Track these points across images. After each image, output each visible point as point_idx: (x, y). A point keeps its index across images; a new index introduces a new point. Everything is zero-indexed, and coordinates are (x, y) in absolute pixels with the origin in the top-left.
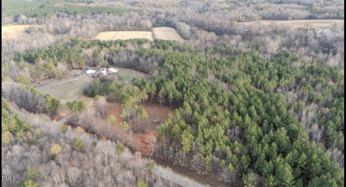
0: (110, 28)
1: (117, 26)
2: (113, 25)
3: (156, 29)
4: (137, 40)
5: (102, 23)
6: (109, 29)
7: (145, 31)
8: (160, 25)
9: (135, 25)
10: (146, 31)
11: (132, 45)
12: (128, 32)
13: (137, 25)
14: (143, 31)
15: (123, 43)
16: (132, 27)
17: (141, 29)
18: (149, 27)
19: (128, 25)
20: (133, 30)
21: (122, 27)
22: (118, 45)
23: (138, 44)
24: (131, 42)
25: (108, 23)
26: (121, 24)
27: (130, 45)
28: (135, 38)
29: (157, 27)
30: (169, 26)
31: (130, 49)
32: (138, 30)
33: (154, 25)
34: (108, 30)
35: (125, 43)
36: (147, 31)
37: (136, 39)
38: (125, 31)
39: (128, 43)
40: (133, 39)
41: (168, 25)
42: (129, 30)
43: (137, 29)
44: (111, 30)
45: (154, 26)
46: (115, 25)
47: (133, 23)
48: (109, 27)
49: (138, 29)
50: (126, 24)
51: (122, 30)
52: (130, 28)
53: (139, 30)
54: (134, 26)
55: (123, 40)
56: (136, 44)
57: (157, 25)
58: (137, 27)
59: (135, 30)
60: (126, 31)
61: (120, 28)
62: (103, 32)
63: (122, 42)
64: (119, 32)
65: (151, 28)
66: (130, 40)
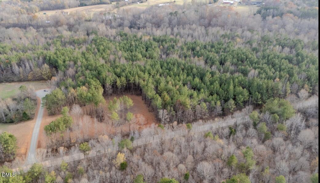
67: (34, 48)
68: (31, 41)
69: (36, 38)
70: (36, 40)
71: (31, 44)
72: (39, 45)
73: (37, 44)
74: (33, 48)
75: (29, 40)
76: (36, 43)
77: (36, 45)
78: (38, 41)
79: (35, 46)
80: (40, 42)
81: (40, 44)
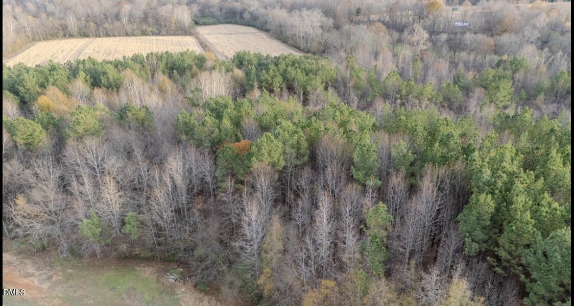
0: (69, 29)
1: (92, 24)
2: (79, 19)
3: (202, 30)
4: (164, 60)
5: (44, 16)
6: (65, 33)
7: (175, 34)
8: (212, 20)
9: (145, 19)
10: (178, 35)
11: (147, 80)
12: (124, 39)
13: (150, 20)
14: (168, 34)
15: (104, 73)
16: (135, 26)
17: (164, 31)
18: (187, 25)
19: (125, 20)
20: (139, 32)
21: (107, 25)
22: (80, 85)
23: (171, 76)
24: (137, 67)
25: (62, 16)
26: (102, 15)
27: (137, 82)
28: (155, 50)
29: (205, 24)
30: (236, 23)
31: (136, 104)
32: (154, 34)
33: (197, 20)
34: (62, 33)
35: (112, 73)
36: (182, 35)
37: (160, 58)
38: (114, 36)
39: (128, 73)
40: (145, 55)
41: (233, 20)
42: (127, 35)
43: (150, 29)
44: (71, 36)
45: (196, 23)
46: (83, 19)
47: (139, 14)
48: (64, 28)
49: (155, 30)
50: (117, 17)
51: (108, 35)
52: (129, 28)
53: (157, 32)
54: (141, 23)
55: (105, 62)
56: (162, 78)
57: (204, 21)
58: (149, 25)
59: (144, 33)
60: (120, 35)
61: (101, 30)
62: (44, 39)
63: (100, 69)
64: (98, 39)
65: (190, 27)
66: (135, 59)
67: (404, 92)
68: (403, 65)
69: (422, 59)
70: (420, 65)
71: (401, 74)
72: (424, 81)
73: (418, 76)
74: (399, 92)
75: (398, 62)
76: (416, 74)
77: (416, 80)
78: (426, 68)
79: (412, 83)
80: (430, 73)
81: (432, 80)
